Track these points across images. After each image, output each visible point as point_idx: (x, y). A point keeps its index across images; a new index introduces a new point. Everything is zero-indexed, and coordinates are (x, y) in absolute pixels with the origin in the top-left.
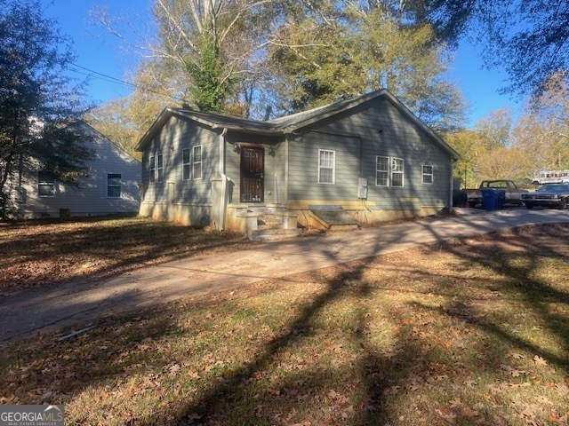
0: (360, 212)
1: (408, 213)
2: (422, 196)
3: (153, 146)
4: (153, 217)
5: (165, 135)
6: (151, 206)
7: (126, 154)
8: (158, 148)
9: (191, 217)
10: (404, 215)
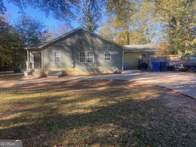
0: (72, 72)
1: (96, 72)
2: (104, 66)
10: (94, 73)
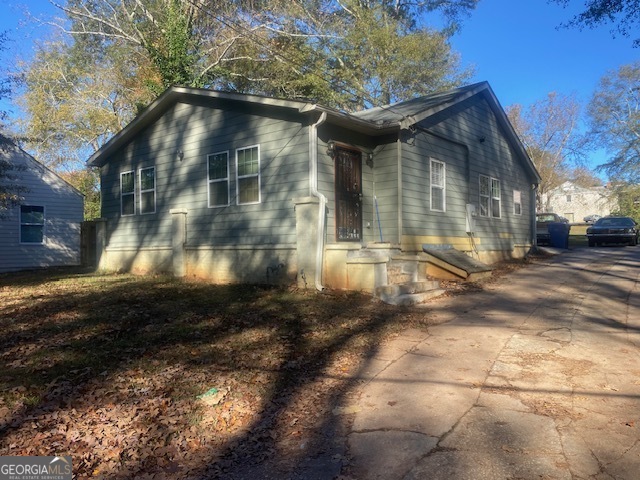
1: (505, 254)
2: (514, 231)
3: (130, 155)
4: (133, 271)
5: (163, 137)
6: (129, 254)
7: (52, 175)
8: (145, 156)
9: (235, 268)
10: (503, 256)
